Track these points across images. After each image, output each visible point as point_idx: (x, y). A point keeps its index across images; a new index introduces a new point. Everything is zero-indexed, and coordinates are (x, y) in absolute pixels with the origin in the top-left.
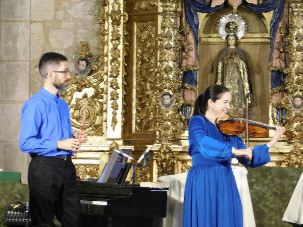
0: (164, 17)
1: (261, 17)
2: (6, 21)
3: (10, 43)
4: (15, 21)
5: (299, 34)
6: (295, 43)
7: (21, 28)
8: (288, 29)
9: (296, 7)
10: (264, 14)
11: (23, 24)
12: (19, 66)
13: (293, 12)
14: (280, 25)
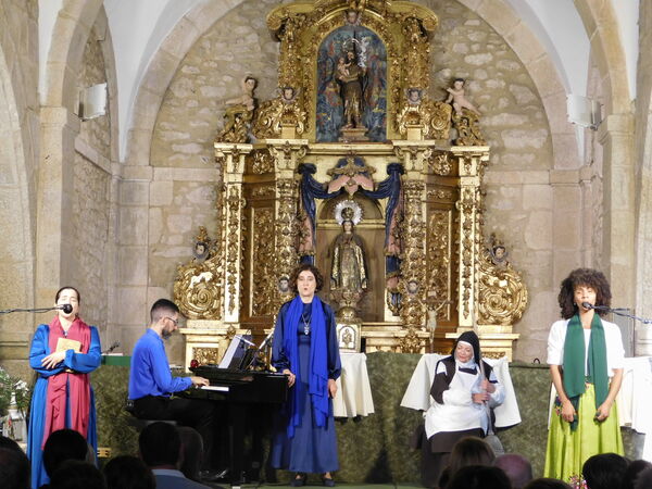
0: (282, 203)
1: (376, 203)
2: (126, 206)
3: (129, 227)
4: (134, 206)
5: (414, 219)
6: (410, 230)
7: (140, 212)
8: (403, 216)
9: (411, 194)
10: (380, 200)
11: (142, 209)
12: (137, 250)
13: (408, 199)
14: (395, 211)
